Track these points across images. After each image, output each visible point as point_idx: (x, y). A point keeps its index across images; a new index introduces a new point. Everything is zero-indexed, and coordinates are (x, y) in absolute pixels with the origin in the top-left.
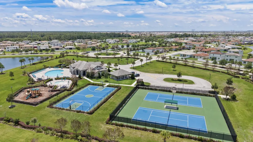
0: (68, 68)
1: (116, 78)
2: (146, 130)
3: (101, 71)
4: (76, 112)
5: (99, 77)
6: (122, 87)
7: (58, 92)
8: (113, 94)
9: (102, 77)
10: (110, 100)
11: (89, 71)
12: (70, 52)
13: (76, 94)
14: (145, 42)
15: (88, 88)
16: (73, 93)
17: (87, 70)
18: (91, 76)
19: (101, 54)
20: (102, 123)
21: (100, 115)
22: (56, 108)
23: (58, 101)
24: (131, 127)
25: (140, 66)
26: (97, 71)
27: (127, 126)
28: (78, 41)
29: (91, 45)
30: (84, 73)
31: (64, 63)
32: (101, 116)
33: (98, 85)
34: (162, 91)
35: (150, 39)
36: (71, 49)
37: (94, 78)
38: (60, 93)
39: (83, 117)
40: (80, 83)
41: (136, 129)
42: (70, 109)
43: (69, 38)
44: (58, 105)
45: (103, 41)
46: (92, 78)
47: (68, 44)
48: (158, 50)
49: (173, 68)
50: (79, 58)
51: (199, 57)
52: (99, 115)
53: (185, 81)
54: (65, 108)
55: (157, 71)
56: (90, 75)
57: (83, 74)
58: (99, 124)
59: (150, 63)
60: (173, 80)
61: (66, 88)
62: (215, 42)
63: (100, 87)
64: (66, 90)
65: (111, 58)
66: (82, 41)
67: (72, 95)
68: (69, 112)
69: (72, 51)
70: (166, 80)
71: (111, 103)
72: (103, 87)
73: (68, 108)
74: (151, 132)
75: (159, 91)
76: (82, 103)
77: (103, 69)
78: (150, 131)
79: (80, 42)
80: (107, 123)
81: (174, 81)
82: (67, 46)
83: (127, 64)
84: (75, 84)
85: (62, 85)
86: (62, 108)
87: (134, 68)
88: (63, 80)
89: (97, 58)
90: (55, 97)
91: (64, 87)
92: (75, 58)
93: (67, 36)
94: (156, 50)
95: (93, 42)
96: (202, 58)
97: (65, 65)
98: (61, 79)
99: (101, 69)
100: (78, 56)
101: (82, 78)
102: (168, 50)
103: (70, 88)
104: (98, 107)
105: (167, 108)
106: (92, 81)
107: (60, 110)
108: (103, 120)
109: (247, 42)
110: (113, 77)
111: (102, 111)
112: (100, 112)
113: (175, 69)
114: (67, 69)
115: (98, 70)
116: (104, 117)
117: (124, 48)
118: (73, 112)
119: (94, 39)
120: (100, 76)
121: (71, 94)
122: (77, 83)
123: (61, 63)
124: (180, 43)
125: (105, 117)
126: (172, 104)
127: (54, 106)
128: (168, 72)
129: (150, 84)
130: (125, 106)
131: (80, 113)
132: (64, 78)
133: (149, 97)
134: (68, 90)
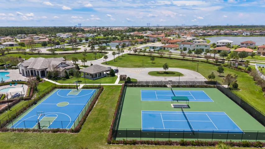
0: (16, 68)
1: (91, 76)
2: (170, 143)
3: (68, 69)
4: (50, 132)
5: (67, 77)
6: (104, 87)
7: (10, 103)
8: (97, 98)
9: (70, 77)
10: (96, 105)
11: (51, 69)
12: (12, 48)
13: (39, 103)
14: (104, 36)
15: (56, 93)
16: (35, 103)
17: (47, 69)
18: (55, 76)
19: (55, 49)
20: (102, 144)
21: (92, 131)
22: (14, 130)
23: (15, 117)
24: (148, 143)
25: (113, 60)
26: (61, 69)
27: (142, 143)
28: (19, 36)
29: (39, 40)
30: (43, 73)
31: (7, 63)
32: (94, 133)
33: (70, 88)
34: (156, 87)
35: (108, 33)
36: (12, 45)
37: (60, 79)
38: (14, 104)
39: (66, 139)
40: (40, 87)
41: (156, 144)
42: (40, 128)
43: (6, 34)
44: (15, 124)
45: (53, 36)
46: (57, 80)
47: (7, 40)
48: (124, 42)
49: (151, 60)
50: (27, 55)
51: (170, 48)
52: (90, 132)
53: (172, 74)
54: (31, 128)
55: (135, 65)
56: (53, 76)
57: (41, 75)
58: (97, 146)
59: (122, 56)
60: (159, 73)
61: (21, 97)
62: (173, 35)
63: (73, 89)
64: (22, 99)
65: (71, 53)
66: (24, 36)
67: (35, 107)
68: (39, 133)
69: (15, 48)
70: (151, 73)
71: (101, 110)
72: (77, 89)
73: (36, 127)
74: (179, 146)
75: (152, 87)
76: (56, 116)
77: (69, 66)
78: (177, 143)
79: (22, 38)
80: (109, 143)
81: (161, 75)
82: (5, 42)
83: (96, 59)
84: (33, 89)
85: (13, 93)
86: (24, 128)
87: (106, 63)
88: (13, 85)
89: (54, 54)
90: (7, 112)
91: (17, 95)
92: (22, 55)
93: (2, 31)
94: (122, 43)
95: (41, 37)
96: (173, 49)
97: (9, 65)
98: (9, 84)
99: (66, 66)
100: (25, 53)
101: (41, 80)
102: (134, 43)
103: (29, 96)
104: (84, 120)
105: (176, 107)
106: (58, 84)
107: (22, 133)
108: (101, 137)
109: (201, 34)
110: (86, 76)
111: (92, 123)
112: (90, 126)
113: (154, 62)
114: (14, 70)
115: (64, 68)
116: (100, 133)
117: (83, 42)
118: (46, 133)
119: (39, 34)
120: (68, 75)
121: (32, 105)
122: (37, 88)
123: (3, 62)
124: (142, 36)
125: (102, 134)
126: (178, 101)
127: (9, 127)
128: (148, 65)
129: (137, 80)
130: (122, 113)
131: (59, 133)
132: (14, 83)
133: (145, 96)
134: (25, 99)
